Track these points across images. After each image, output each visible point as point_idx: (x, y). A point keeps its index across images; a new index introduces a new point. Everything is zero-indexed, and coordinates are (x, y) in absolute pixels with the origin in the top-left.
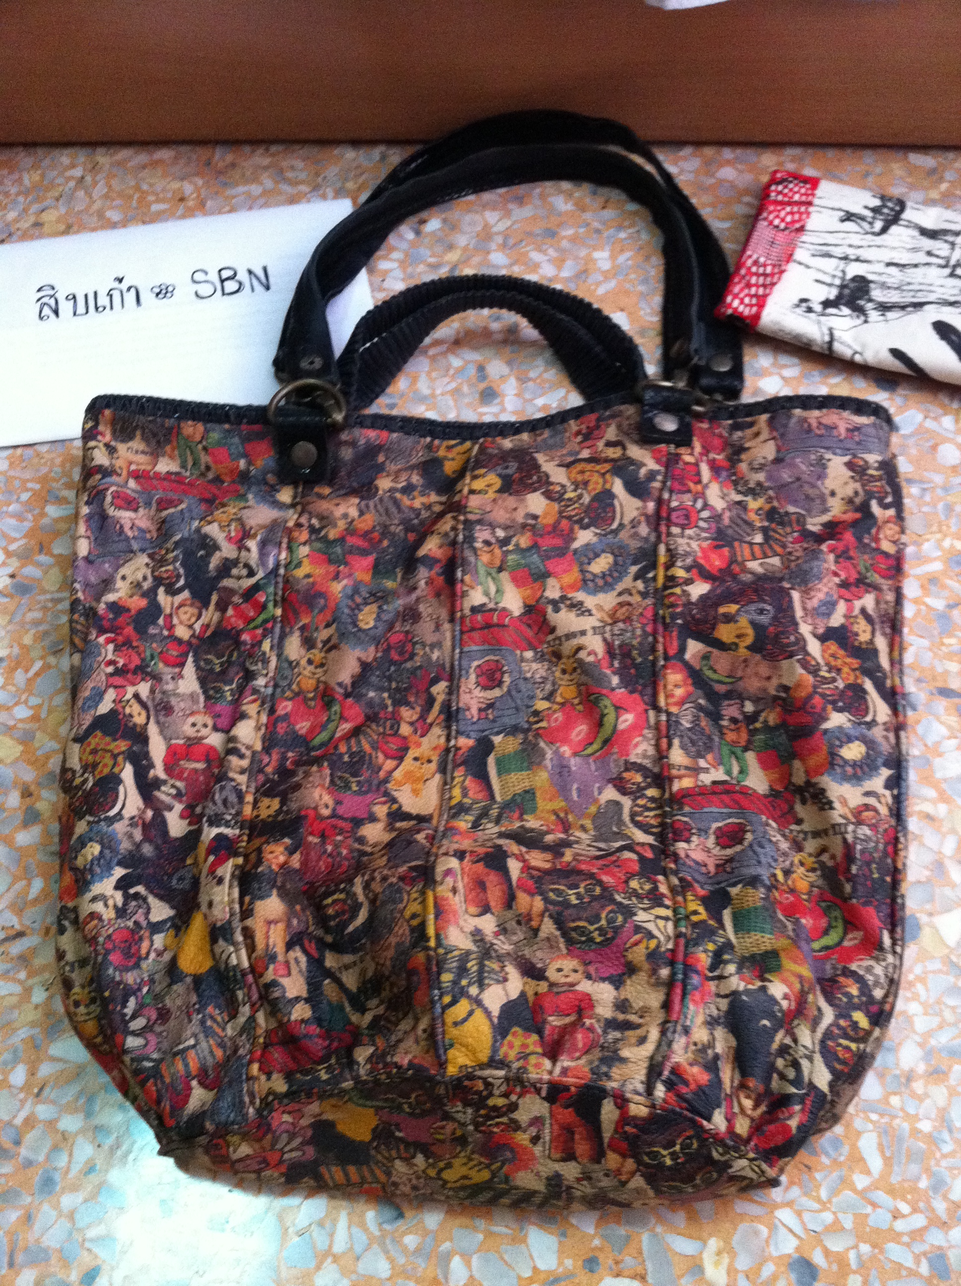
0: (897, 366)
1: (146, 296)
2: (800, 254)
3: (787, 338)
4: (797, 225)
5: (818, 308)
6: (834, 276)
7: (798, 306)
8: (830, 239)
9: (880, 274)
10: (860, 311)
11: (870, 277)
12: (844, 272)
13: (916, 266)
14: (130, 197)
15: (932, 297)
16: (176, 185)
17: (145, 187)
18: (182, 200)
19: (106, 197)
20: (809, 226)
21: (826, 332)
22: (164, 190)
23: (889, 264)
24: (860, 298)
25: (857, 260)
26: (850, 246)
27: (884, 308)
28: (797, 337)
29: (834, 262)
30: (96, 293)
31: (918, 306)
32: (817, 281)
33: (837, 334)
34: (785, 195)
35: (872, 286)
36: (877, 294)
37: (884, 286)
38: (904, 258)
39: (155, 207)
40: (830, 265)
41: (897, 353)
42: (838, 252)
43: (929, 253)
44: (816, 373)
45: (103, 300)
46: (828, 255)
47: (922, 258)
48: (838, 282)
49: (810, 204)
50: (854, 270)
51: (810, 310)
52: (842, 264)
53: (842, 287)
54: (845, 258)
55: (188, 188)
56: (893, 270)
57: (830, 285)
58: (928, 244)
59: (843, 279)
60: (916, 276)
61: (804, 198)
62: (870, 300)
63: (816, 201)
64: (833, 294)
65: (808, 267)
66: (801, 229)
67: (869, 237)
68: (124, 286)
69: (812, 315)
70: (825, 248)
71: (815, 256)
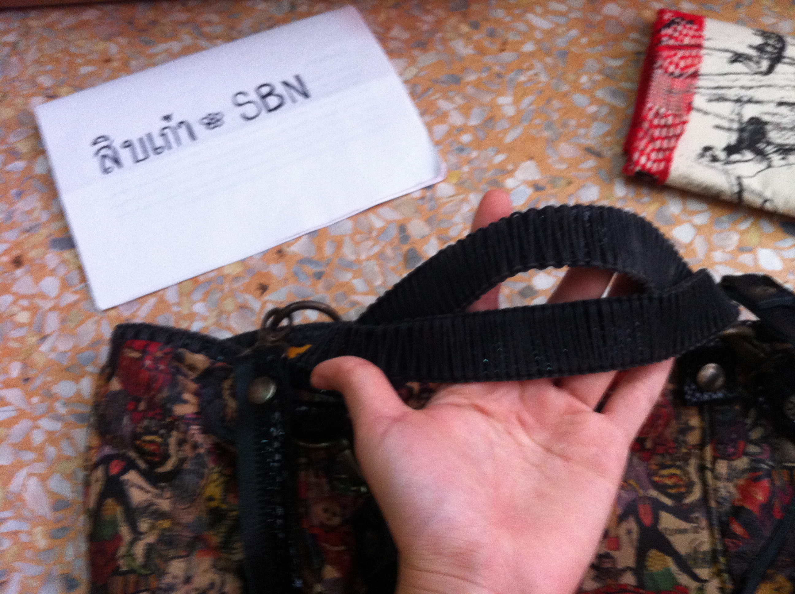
2: (699, 101)
3: (697, 190)
4: (691, 71)
5: (722, 156)
6: (732, 121)
7: (702, 156)
8: (724, 81)
9: (775, 114)
10: (761, 155)
11: (766, 118)
12: (739, 114)
20: (702, 70)
21: (735, 181)
23: (781, 104)
24: (760, 141)
25: (750, 101)
26: (743, 87)
27: (784, 151)
28: (706, 188)
29: (730, 105)
32: (717, 127)
33: (744, 182)
34: (676, 39)
35: (768, 127)
36: (774, 135)
37: (779, 127)
39: (83, 71)
40: (726, 108)
42: (732, 94)
46: (722, 99)
48: (735, 126)
49: (700, 46)
50: (749, 112)
51: (714, 159)
52: (737, 107)
53: (741, 130)
54: (738, 101)
56: (784, 110)
57: (729, 129)
59: (740, 121)
61: (693, 41)
62: (769, 142)
63: (706, 44)
64: (733, 138)
65: (706, 113)
66: (695, 75)
67: (758, 77)
69: (717, 164)
70: (720, 92)
71: (710, 101)
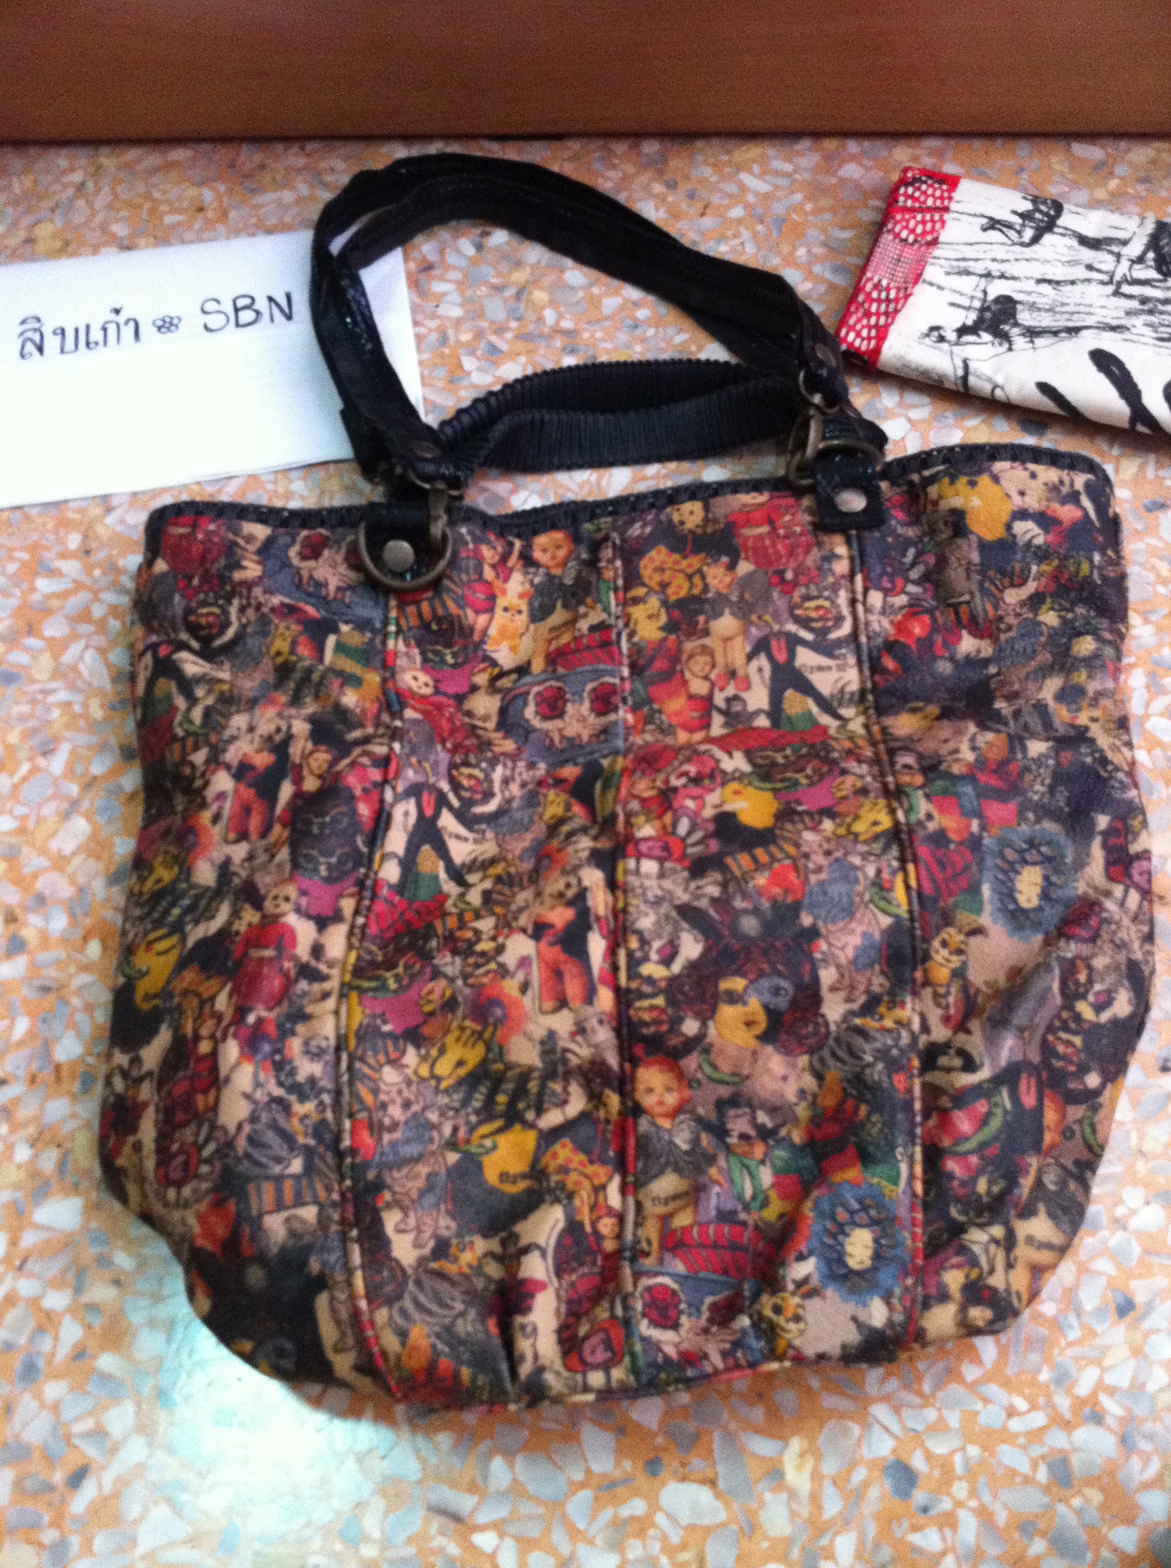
0: (1047, 404)
1: (146, 330)
2: (932, 273)
3: (914, 376)
4: (929, 238)
5: (952, 336)
6: (972, 298)
7: (927, 335)
8: (970, 252)
9: (1029, 293)
10: (1005, 337)
11: (1017, 297)
12: (985, 292)
13: (1073, 283)
14: (139, 207)
15: (1091, 321)
16: (193, 192)
17: (157, 195)
18: (201, 209)
19: (110, 207)
20: (942, 239)
21: (960, 364)
22: (179, 199)
23: (1040, 281)
24: (1005, 322)
25: (1002, 276)
26: (994, 260)
27: (1032, 333)
28: (926, 373)
29: (973, 280)
30: (88, 327)
31: (1074, 331)
32: (953, 305)
33: (972, 365)
34: (916, 200)
35: (1019, 307)
36: (1024, 317)
37: (1033, 307)
38: (1058, 272)
39: (169, 219)
40: (968, 284)
41: (1045, 388)
42: (979, 268)
43: (1090, 267)
44: (949, 414)
45: (96, 335)
46: (967, 272)
47: (1081, 273)
48: (977, 304)
49: (946, 209)
50: (997, 289)
51: (942, 339)
52: (983, 282)
53: (982, 310)
54: (988, 275)
55: (208, 195)
56: (1045, 288)
57: (968, 308)
58: (1088, 255)
59: (985, 300)
60: (1072, 295)
61: (938, 203)
62: (1016, 324)
63: (953, 206)
64: (971, 318)
65: (940, 288)
66: (935, 242)
67: (1017, 248)
68: (121, 319)
69: (945, 346)
70: (963, 264)
71: (948, 273)
